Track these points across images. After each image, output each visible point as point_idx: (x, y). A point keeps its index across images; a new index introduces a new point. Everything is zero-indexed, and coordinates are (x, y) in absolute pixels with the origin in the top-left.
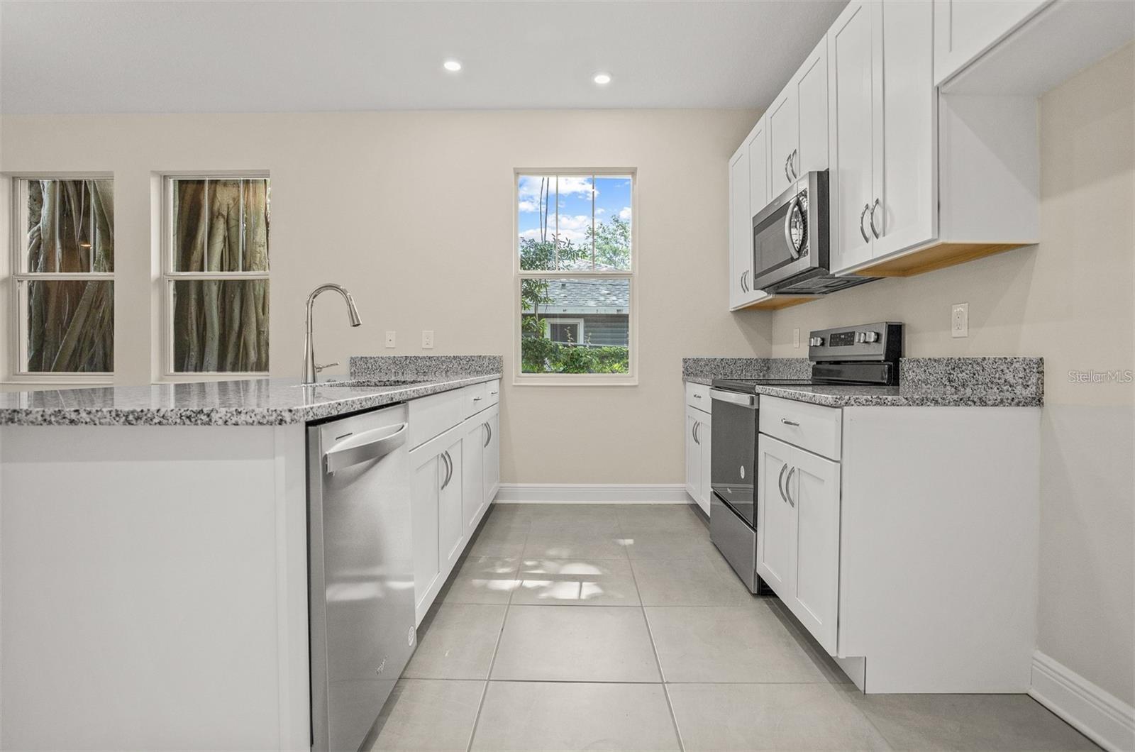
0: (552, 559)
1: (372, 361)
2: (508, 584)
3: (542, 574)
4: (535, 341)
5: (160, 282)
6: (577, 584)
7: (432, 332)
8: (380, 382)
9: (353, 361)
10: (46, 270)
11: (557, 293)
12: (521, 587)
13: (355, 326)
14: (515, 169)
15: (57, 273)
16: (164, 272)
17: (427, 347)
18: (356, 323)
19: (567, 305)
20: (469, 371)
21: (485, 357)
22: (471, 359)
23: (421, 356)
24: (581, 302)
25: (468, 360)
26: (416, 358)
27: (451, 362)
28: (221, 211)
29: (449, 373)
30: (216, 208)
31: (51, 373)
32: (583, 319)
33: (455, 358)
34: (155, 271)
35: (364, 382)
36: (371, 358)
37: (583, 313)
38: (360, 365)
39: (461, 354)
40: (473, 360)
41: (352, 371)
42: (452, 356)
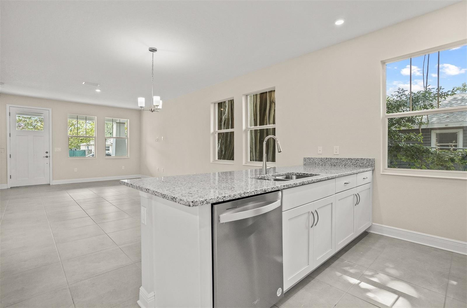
0: (388, 275)
1: (312, 159)
2: (354, 281)
3: (375, 282)
4: (412, 146)
5: (246, 131)
6: (396, 296)
7: (338, 147)
8: (297, 173)
9: (305, 159)
10: (227, 128)
11: (442, 116)
12: (357, 285)
13: (279, 152)
14: (381, 61)
15: (230, 129)
16: (247, 128)
17: (336, 154)
18: (279, 151)
19: (448, 122)
20: (356, 166)
21: (364, 159)
22: (357, 160)
23: (333, 158)
24: (460, 119)
25: (355, 160)
26: (331, 159)
27: (347, 161)
28: (273, 101)
29: (346, 166)
30: (272, 100)
31: (222, 160)
32: (462, 130)
33: (349, 159)
34: (244, 127)
35: (291, 173)
36: (312, 158)
37: (462, 126)
38: (308, 161)
39: (352, 157)
40: (358, 160)
41: (304, 163)
42: (348, 158)
